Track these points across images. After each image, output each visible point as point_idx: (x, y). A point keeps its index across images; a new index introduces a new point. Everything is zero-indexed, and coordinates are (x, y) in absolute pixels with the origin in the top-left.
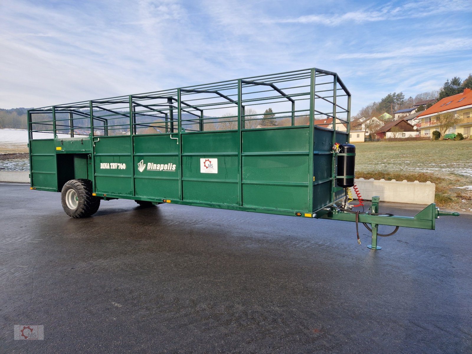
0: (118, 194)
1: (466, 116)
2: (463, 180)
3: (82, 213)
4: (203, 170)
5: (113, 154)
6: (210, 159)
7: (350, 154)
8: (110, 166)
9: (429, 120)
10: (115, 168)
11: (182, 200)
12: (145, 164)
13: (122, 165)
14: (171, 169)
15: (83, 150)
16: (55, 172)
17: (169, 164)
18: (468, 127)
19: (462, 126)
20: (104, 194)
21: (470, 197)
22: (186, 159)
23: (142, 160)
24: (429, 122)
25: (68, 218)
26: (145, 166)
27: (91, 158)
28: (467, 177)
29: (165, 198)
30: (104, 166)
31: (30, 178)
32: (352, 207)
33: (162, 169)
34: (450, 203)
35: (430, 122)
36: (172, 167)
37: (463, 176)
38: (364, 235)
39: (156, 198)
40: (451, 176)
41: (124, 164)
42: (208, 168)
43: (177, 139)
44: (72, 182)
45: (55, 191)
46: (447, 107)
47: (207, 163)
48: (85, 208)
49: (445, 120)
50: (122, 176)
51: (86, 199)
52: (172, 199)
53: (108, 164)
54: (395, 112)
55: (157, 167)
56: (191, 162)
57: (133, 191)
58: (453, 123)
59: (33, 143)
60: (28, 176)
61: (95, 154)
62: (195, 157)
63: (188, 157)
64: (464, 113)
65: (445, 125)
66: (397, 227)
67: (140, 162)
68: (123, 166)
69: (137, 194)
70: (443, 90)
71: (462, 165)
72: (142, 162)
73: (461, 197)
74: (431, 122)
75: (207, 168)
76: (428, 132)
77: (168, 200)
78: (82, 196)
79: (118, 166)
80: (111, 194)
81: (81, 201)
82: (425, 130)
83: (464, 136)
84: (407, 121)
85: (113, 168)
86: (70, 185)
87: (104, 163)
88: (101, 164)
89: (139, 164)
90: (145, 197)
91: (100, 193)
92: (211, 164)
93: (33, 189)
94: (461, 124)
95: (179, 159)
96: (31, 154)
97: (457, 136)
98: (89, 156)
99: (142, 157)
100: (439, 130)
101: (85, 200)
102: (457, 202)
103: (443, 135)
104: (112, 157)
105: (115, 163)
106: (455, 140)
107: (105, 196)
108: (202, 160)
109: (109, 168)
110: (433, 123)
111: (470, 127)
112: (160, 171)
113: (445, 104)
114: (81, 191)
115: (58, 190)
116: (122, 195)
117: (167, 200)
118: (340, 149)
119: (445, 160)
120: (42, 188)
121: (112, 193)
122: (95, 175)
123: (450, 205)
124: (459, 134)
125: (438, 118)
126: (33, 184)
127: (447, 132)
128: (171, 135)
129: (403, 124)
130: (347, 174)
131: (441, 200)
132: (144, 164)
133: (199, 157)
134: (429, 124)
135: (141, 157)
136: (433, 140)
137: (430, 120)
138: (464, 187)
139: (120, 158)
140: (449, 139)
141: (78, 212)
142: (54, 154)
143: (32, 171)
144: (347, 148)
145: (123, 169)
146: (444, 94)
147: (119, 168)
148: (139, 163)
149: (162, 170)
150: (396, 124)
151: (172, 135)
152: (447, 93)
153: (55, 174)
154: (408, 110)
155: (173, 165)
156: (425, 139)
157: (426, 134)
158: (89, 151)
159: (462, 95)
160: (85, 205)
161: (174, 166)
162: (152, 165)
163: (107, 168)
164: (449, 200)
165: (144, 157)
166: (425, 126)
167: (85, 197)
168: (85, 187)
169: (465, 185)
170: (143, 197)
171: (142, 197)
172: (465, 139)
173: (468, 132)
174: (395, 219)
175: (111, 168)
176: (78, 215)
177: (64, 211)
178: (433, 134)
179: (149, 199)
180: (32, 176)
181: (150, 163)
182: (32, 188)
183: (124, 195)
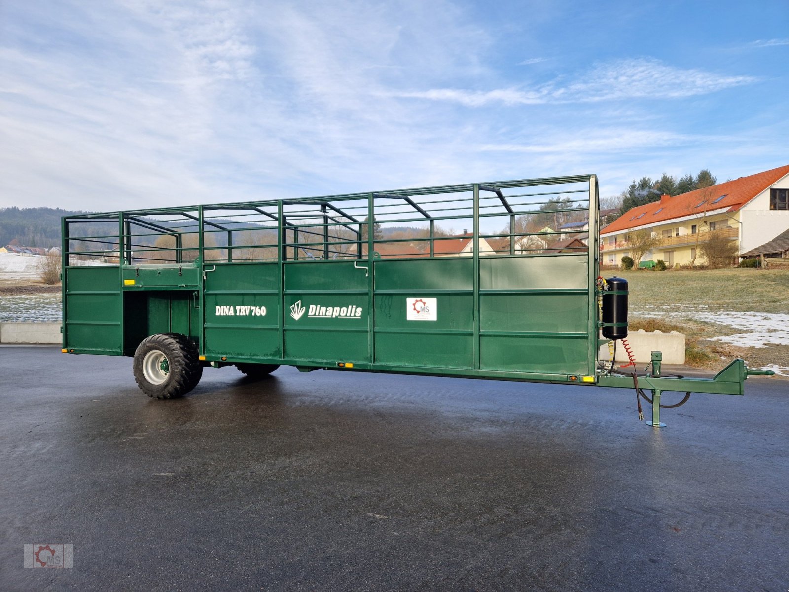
0: (251, 355)
1: (666, 236)
2: (708, 329)
3: (176, 389)
4: (411, 316)
5: (243, 292)
6: (424, 300)
7: (622, 293)
8: (235, 311)
9: (614, 241)
10: (244, 314)
11: (374, 362)
12: (304, 308)
13: (260, 308)
14: (352, 315)
15: (182, 285)
16: (120, 322)
17: (350, 307)
18: (670, 252)
19: (661, 250)
20: (223, 356)
21: (730, 353)
22: (382, 300)
23: (300, 301)
24: (614, 243)
25: (146, 399)
26: (304, 310)
27: (197, 298)
28: (712, 325)
29: (341, 360)
30: (222, 311)
31: (62, 333)
32: (618, 367)
33: (337, 314)
34: (707, 362)
35: (616, 243)
36: (355, 312)
37: (706, 323)
38: (627, 408)
39: (325, 361)
40: (690, 324)
41: (263, 308)
42: (420, 313)
43: (366, 269)
44: (158, 338)
45: (117, 354)
46: (640, 221)
47: (419, 305)
48: (182, 382)
49: (639, 240)
50: (260, 326)
51: (184, 366)
52: (354, 362)
53: (232, 307)
54: (560, 227)
55: (328, 312)
56: (390, 304)
57: (280, 351)
58: (650, 245)
59: (69, 273)
60: (60, 330)
61: (206, 292)
62: (397, 296)
63: (385, 297)
64: (663, 231)
65: (639, 247)
66: (688, 393)
67: (296, 304)
68: (261, 311)
69: (288, 356)
70: (628, 196)
71: (692, 307)
72: (298, 305)
73: (718, 352)
74: (618, 243)
75: (418, 312)
76: (613, 258)
77: (348, 362)
78: (179, 361)
79: (251, 311)
80: (236, 357)
81: (177, 370)
82: (609, 255)
83: (667, 264)
84: (581, 240)
85: (241, 314)
86: (154, 344)
87: (224, 306)
88: (218, 307)
89: (293, 308)
90: (303, 359)
91: (213, 355)
92: (426, 306)
93: (68, 352)
94: (661, 247)
95: (370, 299)
96: (66, 291)
97: (657, 264)
98: (196, 294)
99: (298, 296)
100: (630, 255)
101: (183, 368)
102: (717, 361)
103: (637, 264)
104: (239, 296)
105: (246, 307)
106: (654, 271)
107: (226, 360)
108: (410, 301)
109: (233, 314)
110: (620, 245)
111: (673, 251)
112: (332, 318)
113: (636, 218)
114: (177, 353)
115: (124, 353)
116: (259, 357)
117: (346, 364)
118: (609, 284)
119: (662, 300)
120: (87, 349)
121: (238, 354)
122: (205, 326)
123: (708, 364)
124: (659, 261)
125: (628, 238)
126: (66, 344)
127: (642, 260)
128: (355, 263)
129: (577, 245)
130: (618, 321)
131: (695, 358)
132: (302, 307)
133: (403, 297)
134: (614, 245)
135: (296, 297)
136: (623, 270)
137: (616, 239)
138: (715, 339)
139: (255, 298)
140: (645, 268)
141: (170, 388)
142: (120, 292)
143: (66, 320)
144: (617, 284)
145: (261, 315)
146: (630, 201)
147: (253, 314)
148: (293, 305)
149: (336, 317)
150: (567, 244)
151: (357, 262)
152: (634, 201)
153: (119, 325)
154: (579, 223)
155: (356, 308)
156: (611, 269)
157: (610, 261)
158: (196, 286)
159: (659, 205)
160: (182, 376)
161: (360, 310)
162: (318, 309)
163: (230, 314)
164: (705, 357)
165: (303, 296)
166: (610, 249)
167: (184, 362)
168: (182, 346)
169: (714, 336)
170: (300, 360)
171: (297, 360)
172: (669, 269)
173: (671, 259)
174: (687, 382)
175: (238, 314)
176: (169, 393)
177: (139, 388)
178: (622, 260)
179: (313, 362)
180: (66, 330)
181: (314, 306)
182: (65, 351)
183: (262, 358)
